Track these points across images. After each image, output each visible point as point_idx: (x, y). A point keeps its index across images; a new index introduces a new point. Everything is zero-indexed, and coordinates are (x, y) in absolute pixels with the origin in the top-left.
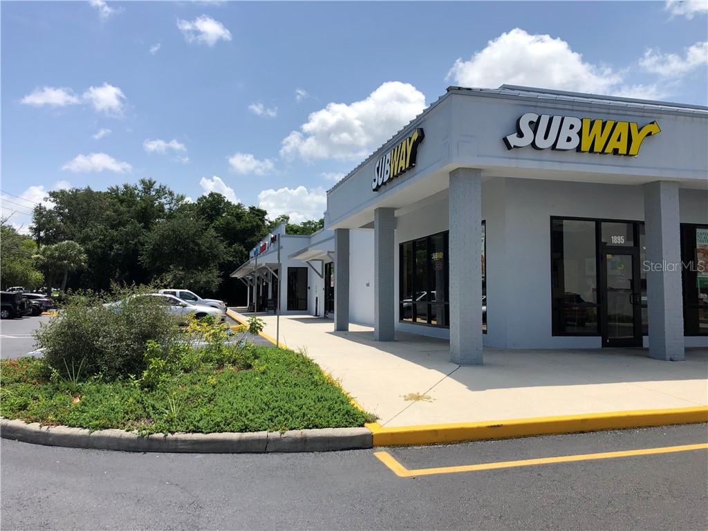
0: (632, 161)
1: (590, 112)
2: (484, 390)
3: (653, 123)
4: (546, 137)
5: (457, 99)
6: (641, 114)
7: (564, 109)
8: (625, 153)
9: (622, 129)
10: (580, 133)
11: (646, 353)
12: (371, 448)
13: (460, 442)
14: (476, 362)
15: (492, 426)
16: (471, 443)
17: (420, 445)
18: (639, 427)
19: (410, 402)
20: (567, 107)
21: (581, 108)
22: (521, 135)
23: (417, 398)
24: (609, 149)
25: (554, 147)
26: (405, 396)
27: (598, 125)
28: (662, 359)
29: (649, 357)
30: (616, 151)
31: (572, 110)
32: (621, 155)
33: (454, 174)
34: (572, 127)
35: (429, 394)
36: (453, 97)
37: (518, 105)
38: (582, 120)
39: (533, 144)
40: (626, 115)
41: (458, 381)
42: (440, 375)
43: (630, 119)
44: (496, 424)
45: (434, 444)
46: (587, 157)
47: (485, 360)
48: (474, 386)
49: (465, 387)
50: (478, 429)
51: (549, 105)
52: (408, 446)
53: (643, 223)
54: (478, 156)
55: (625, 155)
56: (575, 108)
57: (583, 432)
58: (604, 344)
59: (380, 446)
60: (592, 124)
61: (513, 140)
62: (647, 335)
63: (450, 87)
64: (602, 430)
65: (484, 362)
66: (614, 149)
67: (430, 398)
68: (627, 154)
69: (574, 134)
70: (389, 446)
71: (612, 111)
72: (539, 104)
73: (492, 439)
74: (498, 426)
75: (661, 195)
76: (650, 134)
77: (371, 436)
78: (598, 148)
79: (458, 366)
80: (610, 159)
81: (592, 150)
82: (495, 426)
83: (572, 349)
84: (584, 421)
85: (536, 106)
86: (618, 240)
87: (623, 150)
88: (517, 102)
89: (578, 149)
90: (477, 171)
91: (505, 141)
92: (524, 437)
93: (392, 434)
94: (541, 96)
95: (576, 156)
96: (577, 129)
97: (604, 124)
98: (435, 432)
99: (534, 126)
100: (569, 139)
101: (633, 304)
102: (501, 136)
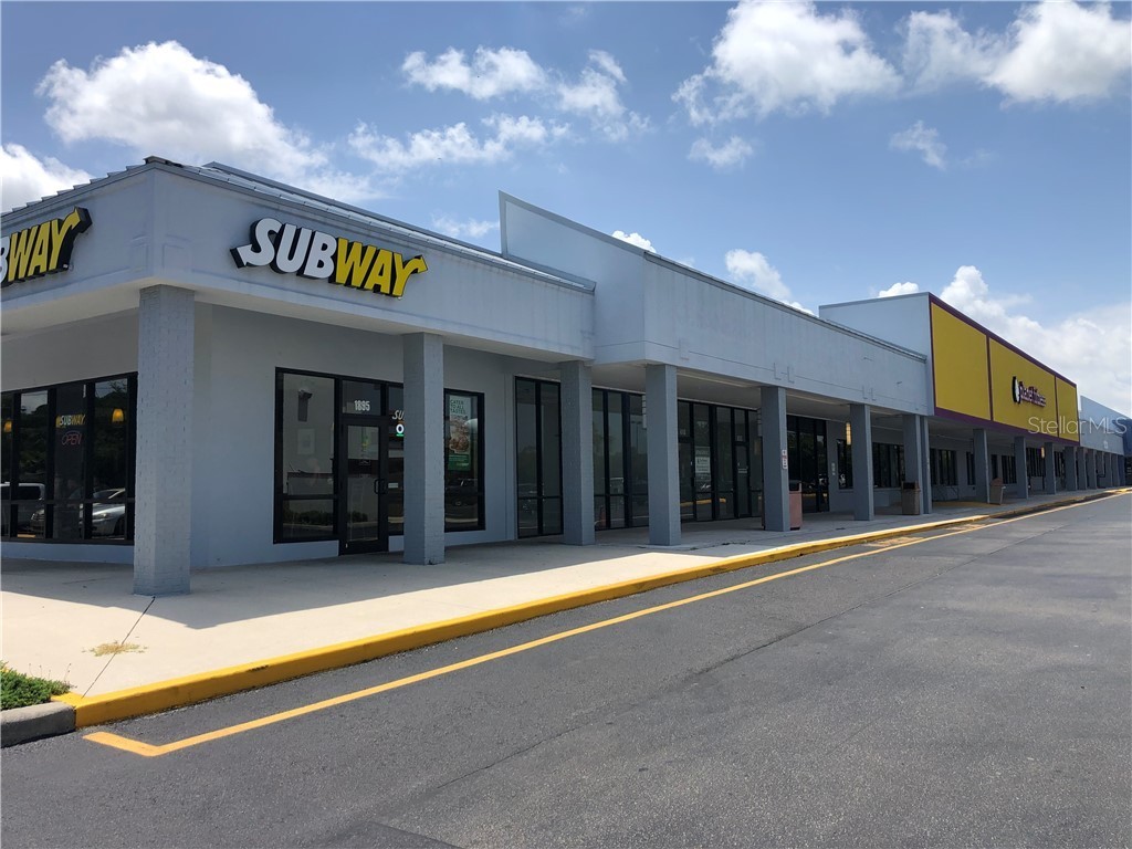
0: (396, 303)
1: (346, 230)
2: (213, 626)
3: (418, 257)
4: (291, 257)
5: (163, 178)
6: (406, 243)
7: (314, 220)
8: (388, 292)
9: (384, 259)
10: (335, 258)
11: (399, 558)
12: (74, 730)
13: (211, 699)
14: (181, 590)
15: (254, 670)
16: (227, 698)
17: (151, 714)
18: (427, 645)
19: (106, 658)
20: (319, 218)
21: (335, 223)
22: (256, 249)
23: (116, 649)
24: (369, 285)
25: (300, 272)
26: (93, 650)
27: (357, 249)
28: (420, 564)
29: (403, 563)
30: (377, 288)
31: (324, 223)
32: (382, 293)
33: (149, 293)
34: (324, 247)
35: (131, 641)
36: (157, 173)
37: (253, 203)
38: (337, 240)
39: (273, 265)
40: (388, 241)
41: (166, 618)
42: (133, 615)
43: (395, 248)
44: (258, 666)
45: (173, 708)
46: (341, 292)
47: (193, 585)
48: (196, 622)
49: (182, 625)
50: (237, 676)
51: (294, 211)
52: (133, 717)
53: (400, 386)
54: (193, 271)
55: (387, 294)
56: (329, 221)
57: (365, 661)
58: (342, 551)
59: (89, 725)
60: (350, 246)
61: (246, 253)
62: (401, 533)
63: (152, 157)
64: (387, 655)
65: (191, 587)
66: (376, 285)
67: (135, 647)
68: (390, 294)
69: (326, 257)
70: (103, 723)
71: (373, 234)
72: (282, 208)
73: (254, 688)
74: (263, 668)
75: (425, 351)
76: (415, 271)
77: (72, 713)
78: (356, 281)
79: (150, 599)
80: (369, 297)
81: (348, 283)
82: (258, 669)
83: (303, 561)
84: (366, 646)
85: (277, 210)
86: (362, 406)
87: (385, 289)
88: (251, 199)
89: (332, 279)
90: (188, 293)
91: (235, 254)
92: (296, 678)
93: (108, 704)
94: (286, 196)
95: (326, 289)
96: (331, 250)
97: (364, 250)
98: (175, 690)
99: (276, 238)
100: (321, 264)
101: (379, 493)
102: (228, 245)
